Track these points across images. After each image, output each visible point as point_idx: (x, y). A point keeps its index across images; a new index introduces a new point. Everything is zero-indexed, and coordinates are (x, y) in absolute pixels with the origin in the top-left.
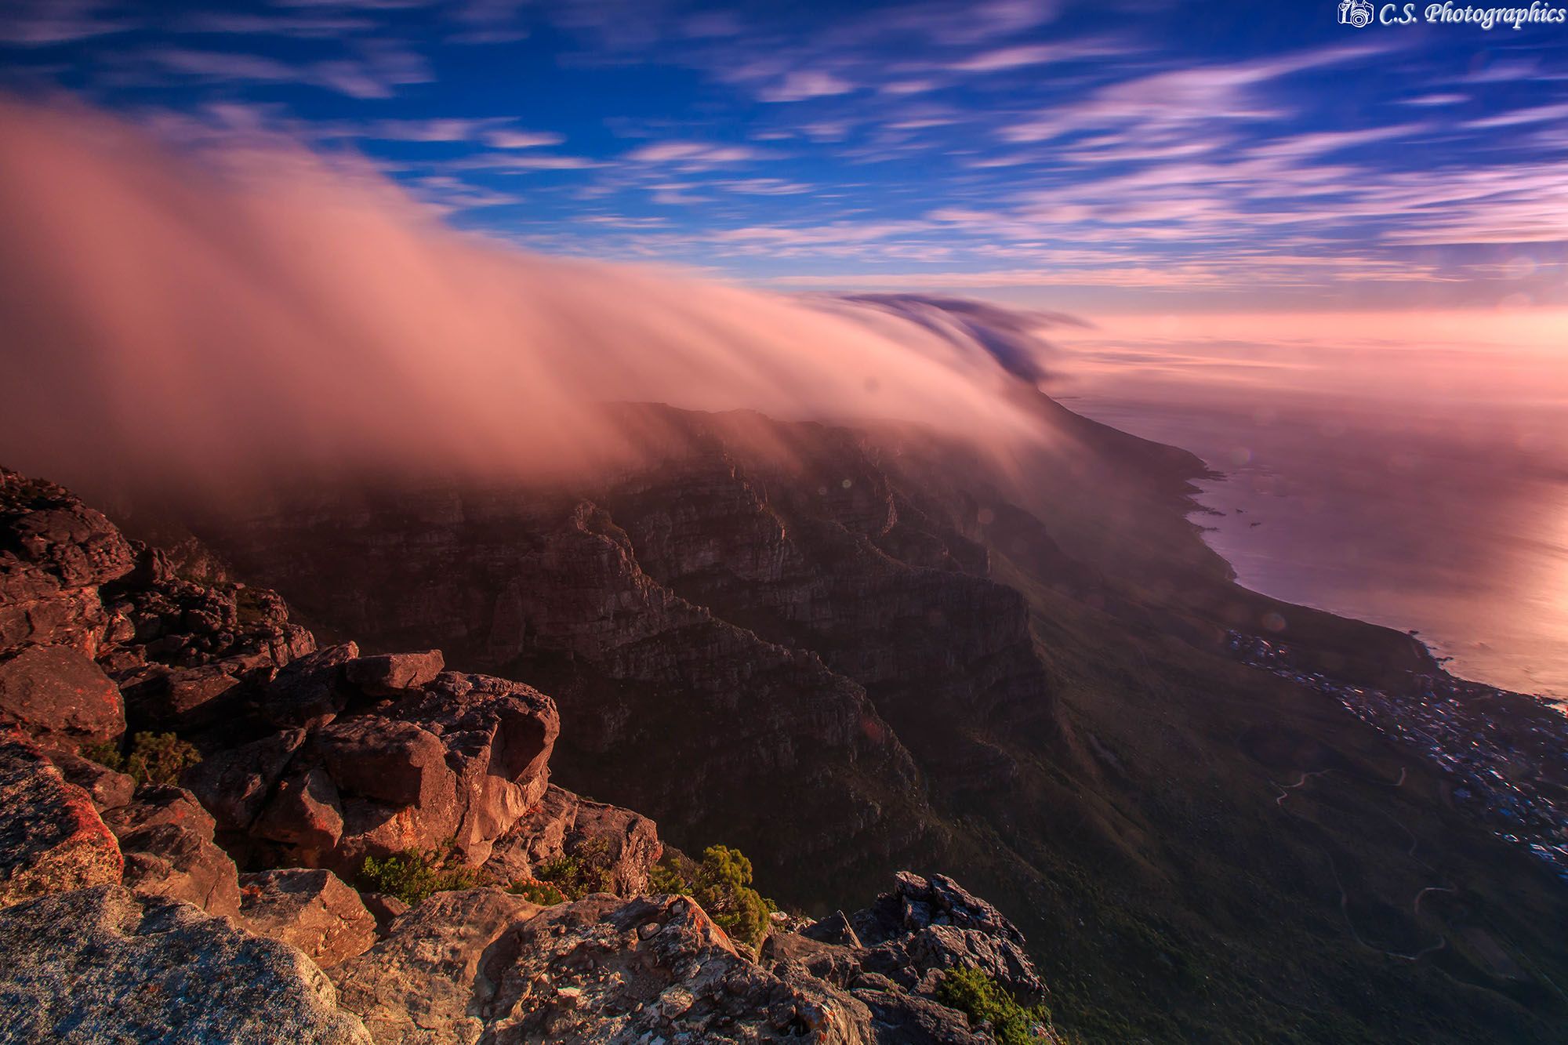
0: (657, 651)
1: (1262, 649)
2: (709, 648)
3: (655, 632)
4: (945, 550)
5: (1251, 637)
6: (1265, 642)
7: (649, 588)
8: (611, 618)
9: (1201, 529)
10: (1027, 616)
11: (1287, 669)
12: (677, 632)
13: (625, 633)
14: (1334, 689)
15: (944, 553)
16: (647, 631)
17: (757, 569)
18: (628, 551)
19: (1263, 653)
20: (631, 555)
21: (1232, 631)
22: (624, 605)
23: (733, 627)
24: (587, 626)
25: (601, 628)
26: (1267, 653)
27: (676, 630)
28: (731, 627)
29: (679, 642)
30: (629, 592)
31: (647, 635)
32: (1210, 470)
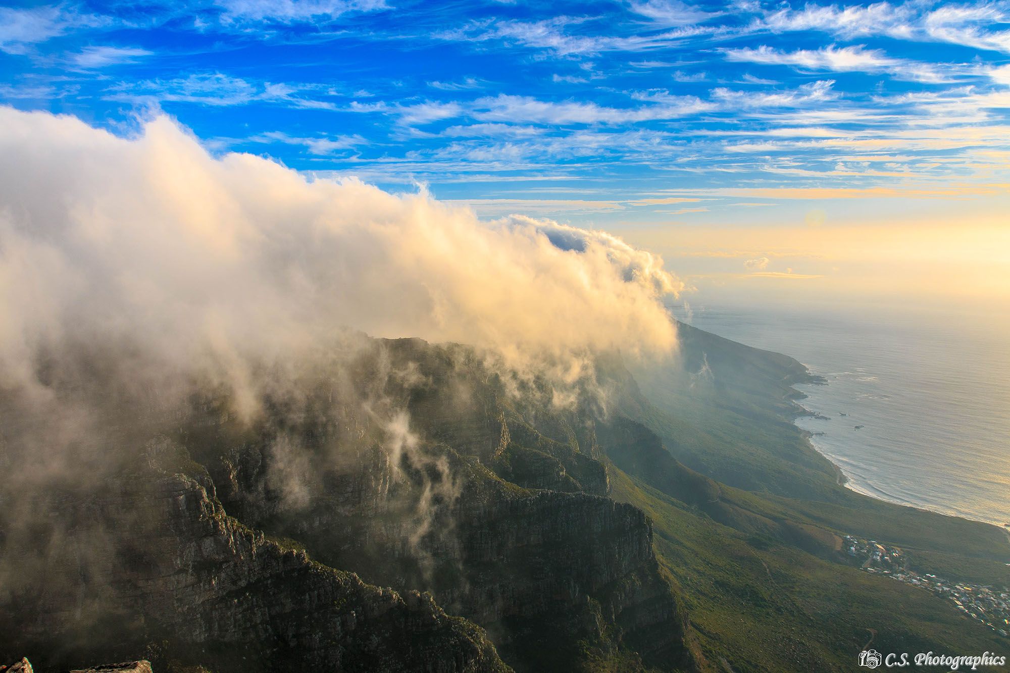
0: (245, 606)
1: (878, 553)
2: (307, 597)
3: (243, 583)
4: (562, 470)
5: (866, 542)
6: (880, 546)
7: (235, 533)
8: (190, 571)
9: (809, 434)
10: (650, 535)
11: (902, 572)
12: (269, 582)
13: (207, 587)
14: (945, 589)
15: (561, 473)
16: (234, 583)
17: (359, 503)
18: (210, 491)
19: (878, 558)
20: (213, 495)
21: (848, 537)
22: (205, 554)
23: (335, 570)
24: (161, 582)
25: (178, 583)
26: (882, 557)
27: (268, 579)
28: (332, 571)
29: (271, 593)
30: (212, 539)
31: (234, 588)
32: (812, 375)
